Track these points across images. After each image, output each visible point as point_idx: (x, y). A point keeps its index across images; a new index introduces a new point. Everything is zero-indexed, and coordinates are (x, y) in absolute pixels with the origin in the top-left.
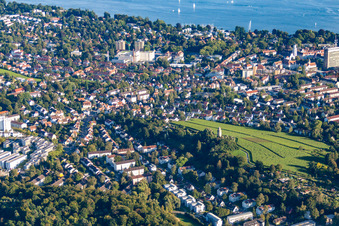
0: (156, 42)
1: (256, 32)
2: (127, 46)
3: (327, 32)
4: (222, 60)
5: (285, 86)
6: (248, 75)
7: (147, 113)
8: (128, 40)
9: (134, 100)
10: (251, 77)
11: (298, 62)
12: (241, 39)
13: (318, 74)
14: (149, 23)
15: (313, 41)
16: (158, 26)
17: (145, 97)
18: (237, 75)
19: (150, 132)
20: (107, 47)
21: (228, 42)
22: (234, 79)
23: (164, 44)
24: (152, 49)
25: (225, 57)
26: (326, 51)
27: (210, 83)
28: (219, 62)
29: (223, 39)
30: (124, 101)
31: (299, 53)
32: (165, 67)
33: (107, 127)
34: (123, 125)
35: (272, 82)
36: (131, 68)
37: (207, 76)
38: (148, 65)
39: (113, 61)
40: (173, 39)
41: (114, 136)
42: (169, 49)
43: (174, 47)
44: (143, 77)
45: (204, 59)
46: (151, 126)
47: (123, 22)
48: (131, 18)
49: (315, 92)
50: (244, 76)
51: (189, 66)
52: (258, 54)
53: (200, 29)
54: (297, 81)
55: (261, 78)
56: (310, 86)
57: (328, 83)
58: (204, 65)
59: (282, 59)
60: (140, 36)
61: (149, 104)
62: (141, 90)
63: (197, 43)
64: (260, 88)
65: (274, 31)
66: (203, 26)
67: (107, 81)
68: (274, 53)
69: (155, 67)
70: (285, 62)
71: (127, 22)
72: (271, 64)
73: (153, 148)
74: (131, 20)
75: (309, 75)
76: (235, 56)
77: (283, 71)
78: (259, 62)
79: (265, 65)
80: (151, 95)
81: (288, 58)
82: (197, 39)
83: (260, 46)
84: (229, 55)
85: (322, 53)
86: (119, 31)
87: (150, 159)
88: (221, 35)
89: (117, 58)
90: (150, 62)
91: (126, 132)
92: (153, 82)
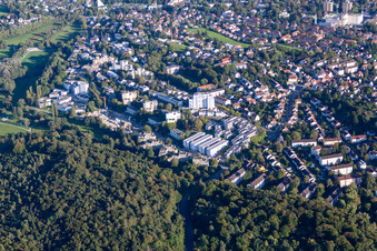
0: (364, 2)
2: (334, 7)
7: (356, 92)
9: (341, 73)
17: (353, 70)
19: (360, 117)
20: (315, 9)
23: (373, 5)
24: (360, 12)
30: (331, 75)
32: (374, 33)
33: (313, 108)
34: (330, 106)
36: (339, 32)
38: (356, 29)
39: (321, 24)
41: (320, 119)
44: (350, 45)
46: (360, 111)
61: (357, 80)
62: (349, 61)
67: (314, 48)
69: (364, 32)
73: (362, 138)
80: (360, 66)
87: (359, 152)
89: (324, 21)
90: (358, 26)
91: (333, 115)
92: (361, 51)
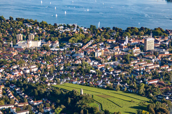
0: (42, 35)
1: (103, 28)
2: (23, 37)
3: (146, 28)
4: (83, 46)
5: (121, 62)
6: (99, 55)
7: (36, 80)
8: (24, 34)
9: (28, 71)
10: (100, 56)
11: (128, 47)
12: (94, 33)
13: (141, 54)
14: (37, 23)
15: (137, 34)
16: (43, 25)
17: (35, 70)
18: (92, 55)
19: (38, 92)
20: (11, 38)
21: (86, 35)
22: (90, 58)
23: (47, 36)
24: (39, 40)
25: (84, 44)
26: (146, 40)
27: (75, 60)
28: (81, 47)
29: (83, 33)
30: (22, 73)
31: (129, 42)
32: (47, 51)
33: (11, 89)
34: (21, 88)
35: (113, 59)
36: (26, 51)
37: (74, 56)
38: (37, 49)
39: (15, 47)
40: (52, 33)
41: (15, 94)
42: (50, 39)
43: (53, 38)
44: (33, 57)
45: (71, 45)
46: (39, 88)
47: (21, 23)
48: (26, 20)
49: (140, 65)
50: (96, 56)
51: (62, 50)
52: (104, 42)
53: (69, 27)
54: (129, 59)
55: (106, 57)
56: (136, 62)
57: (147, 60)
58: (71, 49)
59: (119, 45)
60: (32, 31)
61: (37, 74)
62: (33, 65)
63: (67, 36)
64: (106, 63)
65: (114, 28)
66: (71, 25)
67: (11, 59)
68: (114, 42)
69: (41, 50)
70: (121, 47)
71: (24, 23)
72: (112, 48)
73: (40, 102)
74: (26, 21)
75: (135, 55)
76: (90, 43)
77: (120, 53)
78: (105, 47)
79: (109, 49)
80: (39, 68)
81: (122, 45)
82: (67, 33)
83: (106, 37)
84: (87, 43)
85: (143, 41)
86: (19, 28)
87: (38, 109)
88: (82, 30)
89: (17, 45)
90: (38, 48)
91: (23, 92)
92: (40, 60)
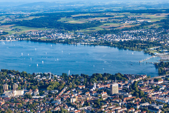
0: (24, 84)
1: (73, 75)
2: (9, 87)
3: (108, 74)
4: (59, 93)
5: (93, 107)
6: (74, 101)
8: (9, 84)
10: (75, 102)
11: (97, 92)
12: (66, 80)
13: (108, 98)
14: (19, 73)
15: (102, 79)
16: (23, 74)
18: (68, 101)
21: (60, 82)
22: (67, 104)
23: (28, 85)
24: (22, 89)
25: (60, 91)
26: (111, 86)
27: (55, 107)
29: (57, 80)
31: (97, 87)
32: (30, 99)
35: (86, 104)
36: (13, 100)
37: (53, 102)
38: (21, 97)
39: (3, 96)
40: (32, 81)
42: (31, 88)
43: (33, 87)
44: (19, 106)
45: (49, 93)
47: (5, 73)
48: (9, 71)
49: (110, 109)
50: (71, 102)
51: (42, 97)
52: (76, 88)
53: (45, 75)
54: (99, 103)
55: (80, 102)
56: (106, 106)
57: (115, 104)
58: (50, 96)
59: (89, 90)
60: (15, 81)
63: (44, 84)
64: (81, 109)
65: (82, 75)
66: (46, 73)
68: (84, 87)
69: (25, 99)
70: (91, 92)
71: (8, 73)
72: (84, 94)
75: (104, 99)
76: (64, 90)
77: (91, 98)
78: (78, 93)
79: (81, 94)
81: (91, 90)
82: (44, 81)
83: (76, 83)
84: (62, 89)
85: (108, 86)
86: (4, 78)
88: (56, 78)
89: (4, 95)
92: (25, 108)
